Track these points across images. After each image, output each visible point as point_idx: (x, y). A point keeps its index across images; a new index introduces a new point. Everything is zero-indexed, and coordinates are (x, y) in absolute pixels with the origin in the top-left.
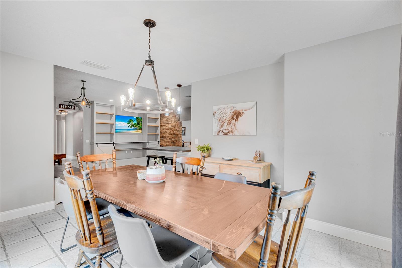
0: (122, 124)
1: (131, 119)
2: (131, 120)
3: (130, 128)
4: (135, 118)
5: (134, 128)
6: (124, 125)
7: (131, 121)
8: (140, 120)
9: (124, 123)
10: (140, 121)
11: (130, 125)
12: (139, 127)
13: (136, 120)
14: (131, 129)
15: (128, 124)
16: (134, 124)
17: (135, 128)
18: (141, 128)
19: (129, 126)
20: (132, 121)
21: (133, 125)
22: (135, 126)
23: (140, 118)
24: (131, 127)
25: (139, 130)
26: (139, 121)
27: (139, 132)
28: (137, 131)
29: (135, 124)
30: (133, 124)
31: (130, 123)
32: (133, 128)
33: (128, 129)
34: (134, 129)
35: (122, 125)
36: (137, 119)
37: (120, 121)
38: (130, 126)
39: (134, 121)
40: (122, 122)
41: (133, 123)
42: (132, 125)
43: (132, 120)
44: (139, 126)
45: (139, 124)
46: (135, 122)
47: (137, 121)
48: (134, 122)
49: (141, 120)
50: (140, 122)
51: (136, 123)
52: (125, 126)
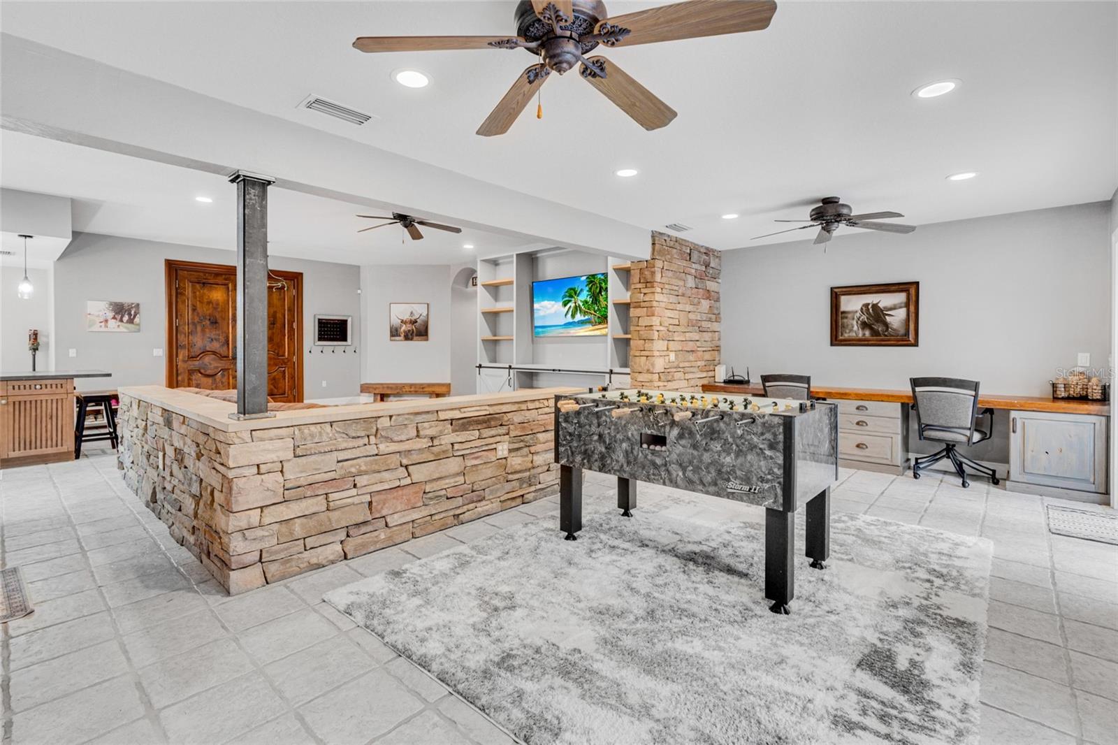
0: (549, 306)
1: (573, 287)
2: (571, 289)
3: (571, 320)
4: (583, 281)
5: (583, 318)
6: (553, 311)
7: (573, 293)
8: (600, 283)
9: (553, 302)
10: (601, 288)
11: (571, 309)
12: (598, 314)
13: (587, 288)
14: (574, 322)
15: (565, 305)
16: (581, 304)
17: (586, 317)
18: (606, 318)
19: (567, 312)
20: (575, 293)
21: (579, 305)
22: (585, 312)
23: (599, 276)
24: (573, 316)
25: (600, 323)
26: (598, 290)
27: (598, 333)
28: (591, 327)
29: (586, 302)
30: (579, 302)
31: (570, 301)
32: (579, 317)
33: (565, 324)
34: (582, 323)
35: (548, 312)
36: (591, 282)
37: (543, 300)
38: (570, 313)
39: (582, 290)
40: (549, 302)
41: (579, 298)
42: (577, 308)
43: (574, 289)
44: (598, 309)
45: (596, 300)
46: (584, 296)
47: (590, 289)
48: (582, 294)
49: (603, 285)
50: (600, 292)
51: (588, 299)
52: (555, 312)
